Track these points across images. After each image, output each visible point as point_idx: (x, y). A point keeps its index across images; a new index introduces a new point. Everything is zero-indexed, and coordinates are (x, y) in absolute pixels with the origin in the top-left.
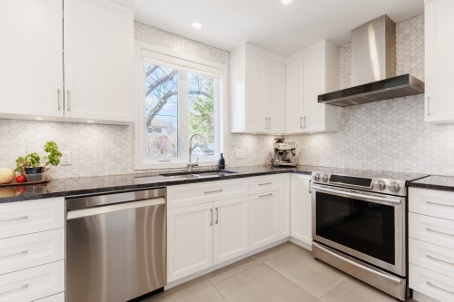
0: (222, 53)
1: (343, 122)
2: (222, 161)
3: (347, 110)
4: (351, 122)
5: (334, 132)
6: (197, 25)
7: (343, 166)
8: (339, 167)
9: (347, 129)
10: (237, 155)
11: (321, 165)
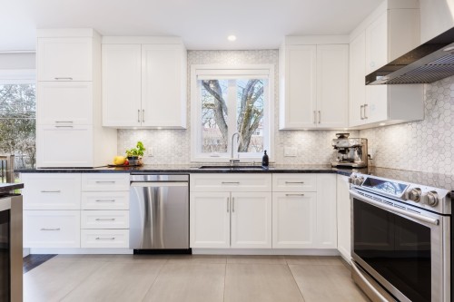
0: (270, 53)
1: (429, 106)
2: (266, 159)
3: (434, 87)
4: (441, 104)
5: (418, 121)
6: (232, 38)
7: (430, 170)
8: (425, 171)
9: (435, 115)
10: (287, 153)
11: (402, 167)
